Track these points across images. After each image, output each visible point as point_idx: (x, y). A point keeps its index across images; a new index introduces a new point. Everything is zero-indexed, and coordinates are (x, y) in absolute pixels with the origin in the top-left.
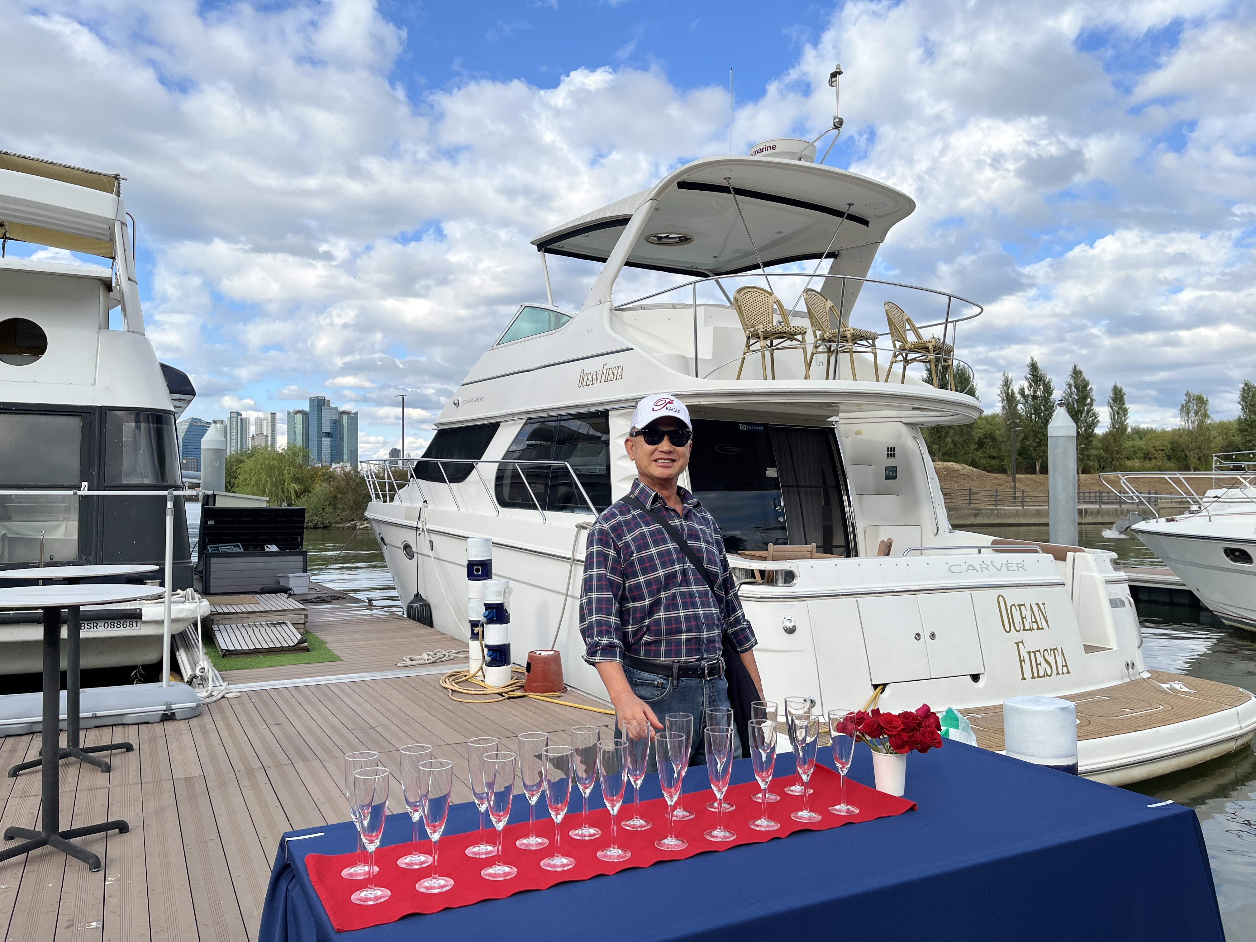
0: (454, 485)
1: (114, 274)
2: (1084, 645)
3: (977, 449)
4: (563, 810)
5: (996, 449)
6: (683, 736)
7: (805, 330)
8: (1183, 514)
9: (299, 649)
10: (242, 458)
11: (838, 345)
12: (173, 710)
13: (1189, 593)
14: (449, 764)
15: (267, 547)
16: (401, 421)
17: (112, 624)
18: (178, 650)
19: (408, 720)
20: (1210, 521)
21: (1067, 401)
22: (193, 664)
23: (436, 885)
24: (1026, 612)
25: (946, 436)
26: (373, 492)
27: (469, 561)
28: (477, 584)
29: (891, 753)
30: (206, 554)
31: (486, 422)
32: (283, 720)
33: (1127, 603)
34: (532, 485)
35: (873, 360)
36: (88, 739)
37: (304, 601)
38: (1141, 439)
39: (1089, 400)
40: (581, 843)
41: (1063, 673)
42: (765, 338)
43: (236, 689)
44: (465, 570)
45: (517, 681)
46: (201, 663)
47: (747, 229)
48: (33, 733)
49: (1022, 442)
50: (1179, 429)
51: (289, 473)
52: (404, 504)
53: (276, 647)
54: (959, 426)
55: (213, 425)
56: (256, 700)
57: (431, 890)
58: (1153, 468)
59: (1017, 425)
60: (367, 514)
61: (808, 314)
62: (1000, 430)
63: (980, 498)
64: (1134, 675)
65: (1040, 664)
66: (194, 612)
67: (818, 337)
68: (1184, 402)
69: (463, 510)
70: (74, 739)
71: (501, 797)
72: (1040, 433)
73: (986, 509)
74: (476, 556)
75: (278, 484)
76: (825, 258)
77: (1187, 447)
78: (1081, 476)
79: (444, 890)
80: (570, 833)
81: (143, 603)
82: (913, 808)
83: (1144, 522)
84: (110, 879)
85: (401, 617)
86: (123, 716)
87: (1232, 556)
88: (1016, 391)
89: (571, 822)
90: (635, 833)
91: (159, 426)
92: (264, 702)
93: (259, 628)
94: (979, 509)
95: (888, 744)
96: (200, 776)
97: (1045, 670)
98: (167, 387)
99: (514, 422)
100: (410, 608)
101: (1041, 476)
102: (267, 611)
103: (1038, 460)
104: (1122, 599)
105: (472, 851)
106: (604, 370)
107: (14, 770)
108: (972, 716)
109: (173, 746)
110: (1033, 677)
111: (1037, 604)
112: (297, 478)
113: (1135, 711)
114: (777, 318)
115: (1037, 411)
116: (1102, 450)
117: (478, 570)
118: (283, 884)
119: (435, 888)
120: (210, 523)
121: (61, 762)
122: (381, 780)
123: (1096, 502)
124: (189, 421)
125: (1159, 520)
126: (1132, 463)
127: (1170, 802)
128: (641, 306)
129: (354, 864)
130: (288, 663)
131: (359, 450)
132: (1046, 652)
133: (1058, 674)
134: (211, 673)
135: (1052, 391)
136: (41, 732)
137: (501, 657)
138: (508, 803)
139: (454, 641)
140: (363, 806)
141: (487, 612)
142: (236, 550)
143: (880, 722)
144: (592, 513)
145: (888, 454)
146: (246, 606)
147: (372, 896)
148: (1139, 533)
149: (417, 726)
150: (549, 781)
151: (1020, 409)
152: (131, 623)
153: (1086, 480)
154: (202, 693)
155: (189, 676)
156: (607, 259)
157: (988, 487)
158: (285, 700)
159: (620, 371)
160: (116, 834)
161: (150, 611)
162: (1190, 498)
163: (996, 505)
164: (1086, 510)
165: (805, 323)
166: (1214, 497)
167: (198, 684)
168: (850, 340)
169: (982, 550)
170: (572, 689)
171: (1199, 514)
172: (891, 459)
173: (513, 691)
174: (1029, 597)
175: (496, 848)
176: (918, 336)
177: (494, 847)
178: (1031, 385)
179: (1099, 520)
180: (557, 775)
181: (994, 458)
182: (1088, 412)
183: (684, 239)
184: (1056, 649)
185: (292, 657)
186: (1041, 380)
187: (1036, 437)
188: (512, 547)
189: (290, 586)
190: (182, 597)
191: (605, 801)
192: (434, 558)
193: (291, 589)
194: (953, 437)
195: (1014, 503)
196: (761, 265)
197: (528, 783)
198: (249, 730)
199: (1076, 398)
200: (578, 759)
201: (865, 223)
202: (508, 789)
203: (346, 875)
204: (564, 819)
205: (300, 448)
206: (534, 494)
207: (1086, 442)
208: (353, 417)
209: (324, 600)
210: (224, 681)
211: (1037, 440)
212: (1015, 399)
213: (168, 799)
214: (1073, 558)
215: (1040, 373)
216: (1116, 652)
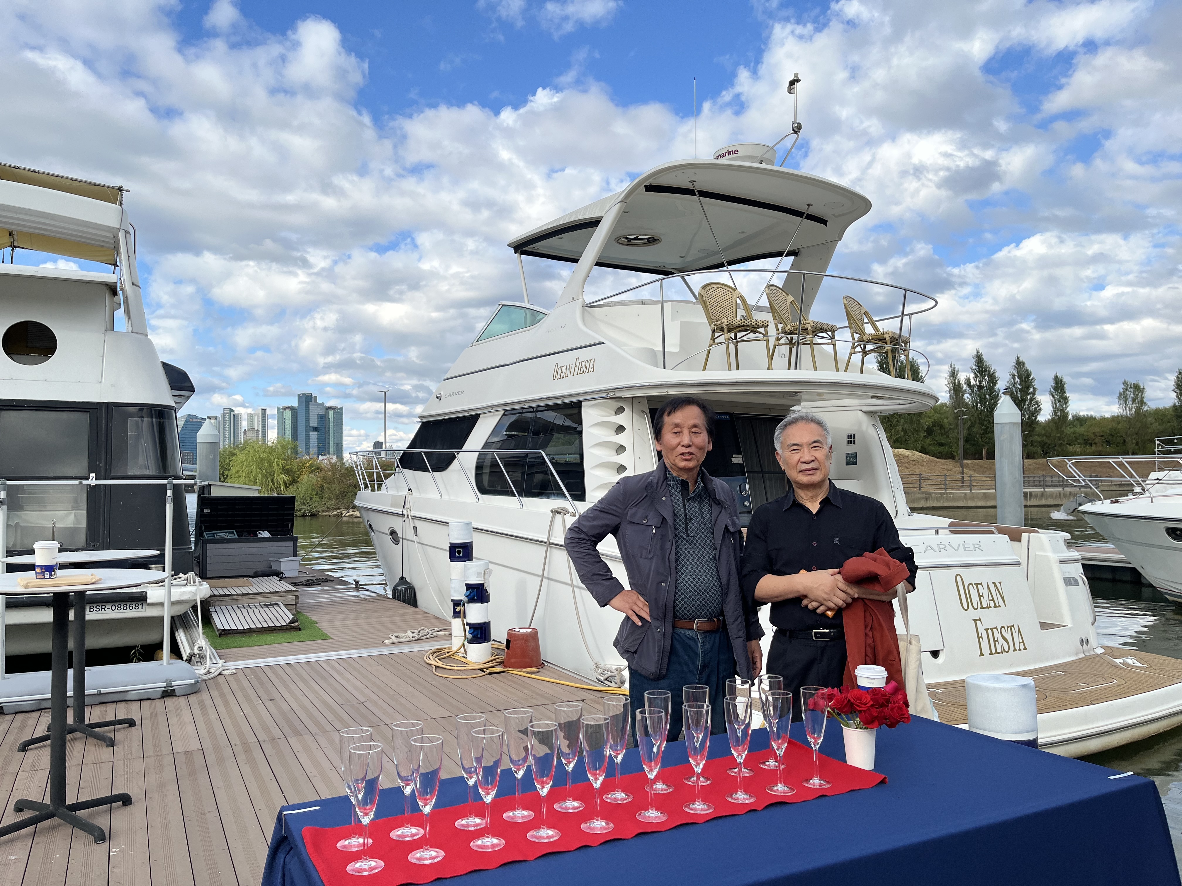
0: (437, 474)
1: (119, 279)
2: (1040, 622)
3: (925, 437)
4: (548, 784)
5: (945, 436)
6: (662, 712)
7: (767, 323)
8: (1127, 496)
9: (291, 628)
10: (235, 452)
11: (798, 337)
12: (173, 686)
13: (1134, 571)
14: (438, 738)
15: (260, 533)
16: (383, 415)
17: (119, 606)
18: (177, 631)
19: (394, 695)
20: (1152, 502)
21: (1011, 390)
22: (192, 643)
23: (428, 856)
24: (984, 591)
25: (897, 425)
26: (362, 482)
27: (451, 543)
28: (459, 566)
29: (861, 728)
30: (203, 540)
31: (466, 414)
32: (276, 695)
33: (1080, 582)
34: (510, 473)
35: (833, 352)
36: (93, 715)
37: (295, 584)
38: (1082, 425)
39: (1031, 389)
40: (565, 816)
41: (1020, 650)
42: (729, 332)
43: (232, 666)
44: (447, 554)
45: (497, 657)
46: (199, 641)
47: (711, 229)
48: (42, 709)
49: (969, 430)
50: (1118, 416)
51: (278, 465)
52: (390, 492)
53: (269, 627)
54: (909, 414)
55: (208, 420)
56: (251, 677)
57: (422, 861)
58: (1094, 453)
59: (964, 414)
60: (357, 502)
61: (770, 309)
62: (948, 419)
63: (930, 482)
64: (1089, 651)
65: (997, 641)
66: (195, 594)
67: (780, 330)
68: (1122, 391)
69: (445, 497)
70: (80, 716)
71: (489, 771)
72: (986, 421)
73: (936, 493)
74: (458, 539)
75: (268, 475)
76: (785, 256)
77: (1126, 434)
78: (1025, 461)
79: (436, 860)
80: (554, 806)
81: (147, 587)
82: (883, 782)
83: (1091, 503)
84: (114, 850)
85: (385, 597)
86: (126, 693)
87: (1173, 535)
88: (963, 381)
89: (556, 795)
90: (616, 806)
91: (162, 420)
92: (258, 678)
93: (253, 609)
94: (930, 493)
95: (858, 719)
96: (198, 750)
97: (1003, 646)
98: (168, 384)
99: (492, 414)
100: (395, 591)
101: (988, 462)
102: (261, 593)
103: (984, 446)
104: (1076, 578)
105: (460, 823)
106: (578, 364)
107: (23, 746)
108: (933, 691)
109: (173, 721)
110: (991, 653)
111: (994, 583)
112: (287, 469)
113: (1090, 685)
114: (741, 313)
115: (983, 401)
116: (1045, 437)
117: (459, 552)
118: (281, 857)
119: (426, 859)
120: (206, 511)
121: (68, 737)
122: (375, 756)
123: (1040, 486)
124: (186, 417)
125: (1104, 501)
126: (1073, 448)
127: (1130, 773)
128: (612, 303)
129: (348, 837)
130: (281, 641)
131: (344, 443)
132: (1003, 629)
133: (1015, 650)
134: (209, 651)
135: (996, 381)
136: (49, 708)
137: (481, 634)
138: (496, 777)
139: (438, 620)
140: (358, 780)
141: (469, 592)
142: (230, 536)
143: (850, 698)
144: (567, 499)
145: (848, 441)
146: (240, 588)
147: (367, 867)
148: (1086, 515)
149: (403, 701)
150: (534, 756)
151: (966, 398)
152: (137, 605)
153: (1030, 465)
154: (200, 671)
155: (188, 654)
156: (579, 260)
157: (936, 472)
158: (278, 676)
159: (592, 364)
160: (119, 807)
161: (154, 594)
162: (1134, 481)
163: (945, 489)
164: (1031, 493)
165: (767, 317)
166: (1156, 480)
167: (197, 662)
168: (810, 332)
169: (939, 531)
170: (549, 665)
171: (1141, 496)
172: (851, 446)
173: (493, 667)
174: (986, 576)
175: (484, 821)
176: (876, 328)
177: (482, 820)
178: (976, 376)
179: (1043, 502)
180: (542, 750)
181: (942, 445)
182: (1031, 400)
183: (653, 241)
184: (1013, 626)
185: (284, 635)
186: (986, 371)
187: (982, 424)
188: (491, 532)
189: (282, 570)
190: (184, 580)
191: (588, 775)
192: (417, 542)
193: (282, 573)
194: (904, 425)
195: (962, 487)
196: (726, 264)
197: (515, 758)
198: (244, 705)
199: (1020, 387)
200: (561, 734)
201: (824, 222)
202: (497, 763)
203: (340, 847)
204: (549, 792)
205: (289, 441)
206: (511, 481)
207: (1030, 429)
208: (339, 412)
209: (314, 583)
210: (221, 659)
211: (983, 427)
212: (962, 389)
213: (169, 774)
214: (1027, 539)
215: (985, 364)
216: (1070, 628)
